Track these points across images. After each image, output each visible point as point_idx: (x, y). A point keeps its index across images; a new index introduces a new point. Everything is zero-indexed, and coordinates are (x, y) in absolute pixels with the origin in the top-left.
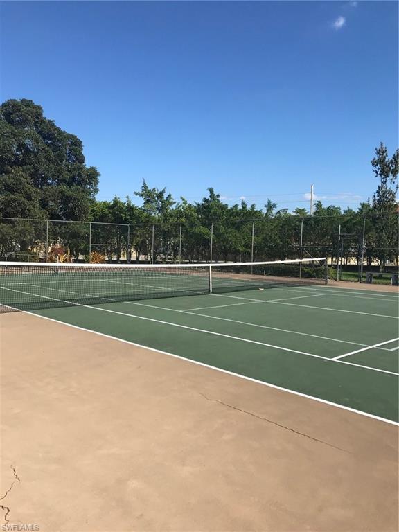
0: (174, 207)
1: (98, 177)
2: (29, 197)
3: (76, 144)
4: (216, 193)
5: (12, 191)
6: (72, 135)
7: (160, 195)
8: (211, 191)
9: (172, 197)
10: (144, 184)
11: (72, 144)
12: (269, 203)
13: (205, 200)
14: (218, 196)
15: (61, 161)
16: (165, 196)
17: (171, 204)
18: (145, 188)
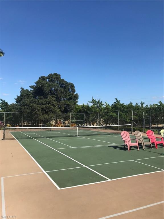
0: (103, 106)
1: (78, 97)
2: (53, 105)
3: (72, 86)
4: (118, 100)
5: (48, 104)
6: (71, 83)
7: (99, 102)
8: (116, 99)
9: (102, 102)
10: (93, 98)
11: (71, 86)
12: (142, 102)
13: (114, 102)
14: (119, 101)
15: (67, 92)
16: (100, 102)
17: (102, 105)
18: (93, 99)
